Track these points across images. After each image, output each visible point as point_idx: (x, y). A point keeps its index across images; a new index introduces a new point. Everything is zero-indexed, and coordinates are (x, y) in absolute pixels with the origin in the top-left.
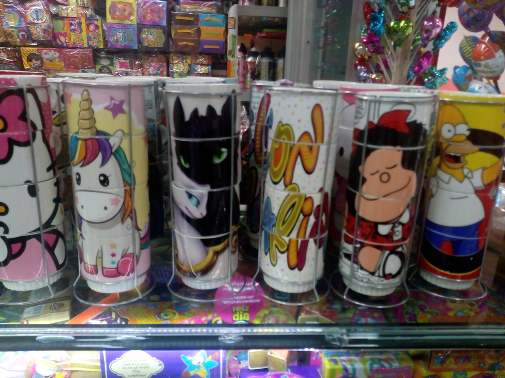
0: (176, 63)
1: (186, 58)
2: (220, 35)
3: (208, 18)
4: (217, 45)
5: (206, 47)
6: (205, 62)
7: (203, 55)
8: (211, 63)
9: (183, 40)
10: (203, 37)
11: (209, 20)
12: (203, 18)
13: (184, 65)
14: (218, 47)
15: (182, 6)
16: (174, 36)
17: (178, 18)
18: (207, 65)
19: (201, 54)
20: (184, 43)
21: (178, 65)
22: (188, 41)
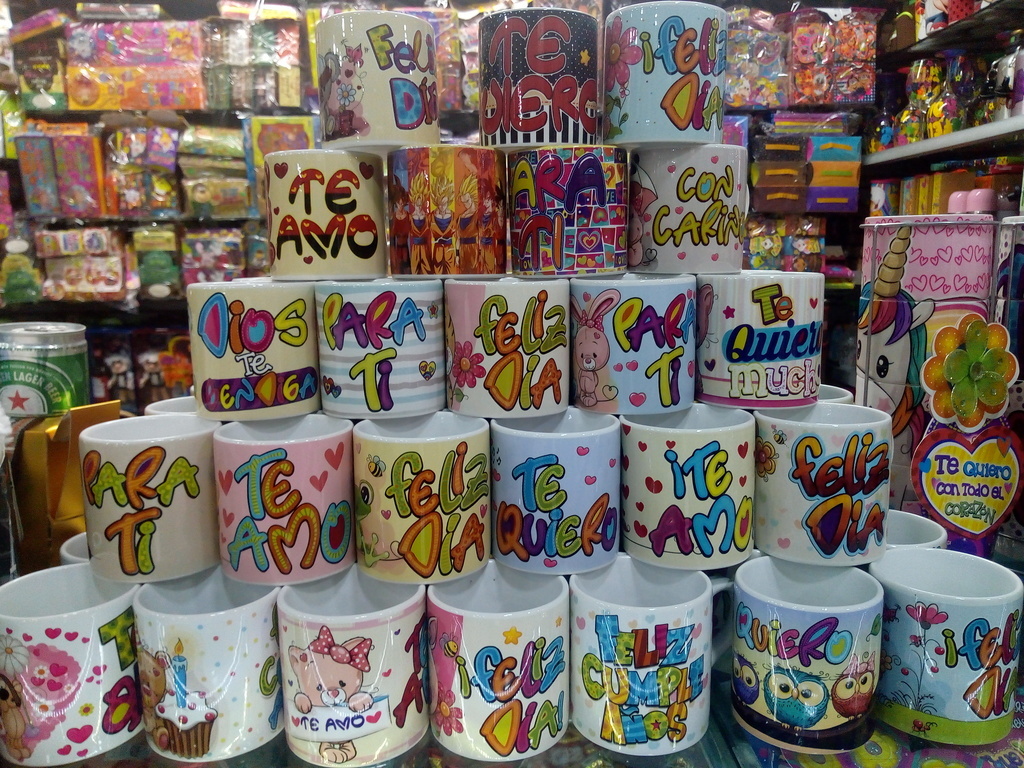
0: (755, 236)
1: (776, 226)
2: (850, 176)
3: (830, 145)
4: (845, 196)
5: (820, 200)
6: (815, 231)
7: (811, 218)
8: (824, 232)
9: (777, 190)
10: (817, 182)
11: (831, 148)
12: (819, 145)
13: (772, 240)
14: (845, 200)
15: (777, 124)
16: (758, 183)
17: (769, 147)
18: (818, 238)
19: (806, 215)
20: (779, 195)
21: (759, 240)
22: (788, 190)
